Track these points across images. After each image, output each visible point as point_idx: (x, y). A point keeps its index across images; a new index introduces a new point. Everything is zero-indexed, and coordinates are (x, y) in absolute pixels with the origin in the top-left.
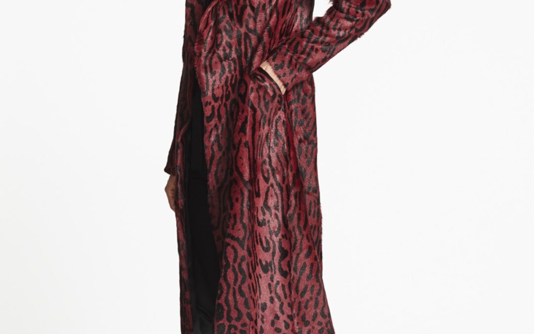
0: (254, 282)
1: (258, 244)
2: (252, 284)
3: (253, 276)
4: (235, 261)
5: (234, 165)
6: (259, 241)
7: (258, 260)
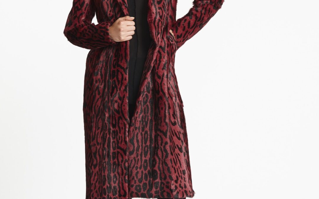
0: (175, 158)
1: (174, 136)
2: (174, 159)
3: (173, 154)
4: (161, 145)
5: (160, 88)
6: (174, 134)
7: (176, 145)
